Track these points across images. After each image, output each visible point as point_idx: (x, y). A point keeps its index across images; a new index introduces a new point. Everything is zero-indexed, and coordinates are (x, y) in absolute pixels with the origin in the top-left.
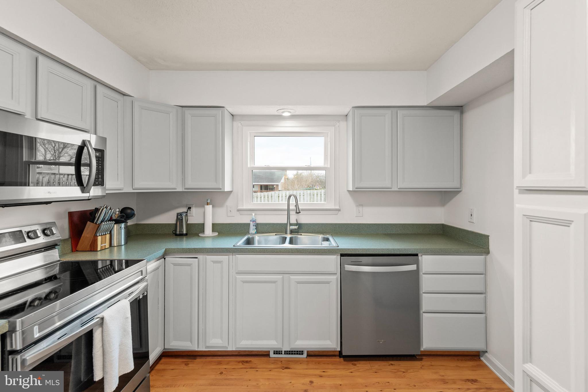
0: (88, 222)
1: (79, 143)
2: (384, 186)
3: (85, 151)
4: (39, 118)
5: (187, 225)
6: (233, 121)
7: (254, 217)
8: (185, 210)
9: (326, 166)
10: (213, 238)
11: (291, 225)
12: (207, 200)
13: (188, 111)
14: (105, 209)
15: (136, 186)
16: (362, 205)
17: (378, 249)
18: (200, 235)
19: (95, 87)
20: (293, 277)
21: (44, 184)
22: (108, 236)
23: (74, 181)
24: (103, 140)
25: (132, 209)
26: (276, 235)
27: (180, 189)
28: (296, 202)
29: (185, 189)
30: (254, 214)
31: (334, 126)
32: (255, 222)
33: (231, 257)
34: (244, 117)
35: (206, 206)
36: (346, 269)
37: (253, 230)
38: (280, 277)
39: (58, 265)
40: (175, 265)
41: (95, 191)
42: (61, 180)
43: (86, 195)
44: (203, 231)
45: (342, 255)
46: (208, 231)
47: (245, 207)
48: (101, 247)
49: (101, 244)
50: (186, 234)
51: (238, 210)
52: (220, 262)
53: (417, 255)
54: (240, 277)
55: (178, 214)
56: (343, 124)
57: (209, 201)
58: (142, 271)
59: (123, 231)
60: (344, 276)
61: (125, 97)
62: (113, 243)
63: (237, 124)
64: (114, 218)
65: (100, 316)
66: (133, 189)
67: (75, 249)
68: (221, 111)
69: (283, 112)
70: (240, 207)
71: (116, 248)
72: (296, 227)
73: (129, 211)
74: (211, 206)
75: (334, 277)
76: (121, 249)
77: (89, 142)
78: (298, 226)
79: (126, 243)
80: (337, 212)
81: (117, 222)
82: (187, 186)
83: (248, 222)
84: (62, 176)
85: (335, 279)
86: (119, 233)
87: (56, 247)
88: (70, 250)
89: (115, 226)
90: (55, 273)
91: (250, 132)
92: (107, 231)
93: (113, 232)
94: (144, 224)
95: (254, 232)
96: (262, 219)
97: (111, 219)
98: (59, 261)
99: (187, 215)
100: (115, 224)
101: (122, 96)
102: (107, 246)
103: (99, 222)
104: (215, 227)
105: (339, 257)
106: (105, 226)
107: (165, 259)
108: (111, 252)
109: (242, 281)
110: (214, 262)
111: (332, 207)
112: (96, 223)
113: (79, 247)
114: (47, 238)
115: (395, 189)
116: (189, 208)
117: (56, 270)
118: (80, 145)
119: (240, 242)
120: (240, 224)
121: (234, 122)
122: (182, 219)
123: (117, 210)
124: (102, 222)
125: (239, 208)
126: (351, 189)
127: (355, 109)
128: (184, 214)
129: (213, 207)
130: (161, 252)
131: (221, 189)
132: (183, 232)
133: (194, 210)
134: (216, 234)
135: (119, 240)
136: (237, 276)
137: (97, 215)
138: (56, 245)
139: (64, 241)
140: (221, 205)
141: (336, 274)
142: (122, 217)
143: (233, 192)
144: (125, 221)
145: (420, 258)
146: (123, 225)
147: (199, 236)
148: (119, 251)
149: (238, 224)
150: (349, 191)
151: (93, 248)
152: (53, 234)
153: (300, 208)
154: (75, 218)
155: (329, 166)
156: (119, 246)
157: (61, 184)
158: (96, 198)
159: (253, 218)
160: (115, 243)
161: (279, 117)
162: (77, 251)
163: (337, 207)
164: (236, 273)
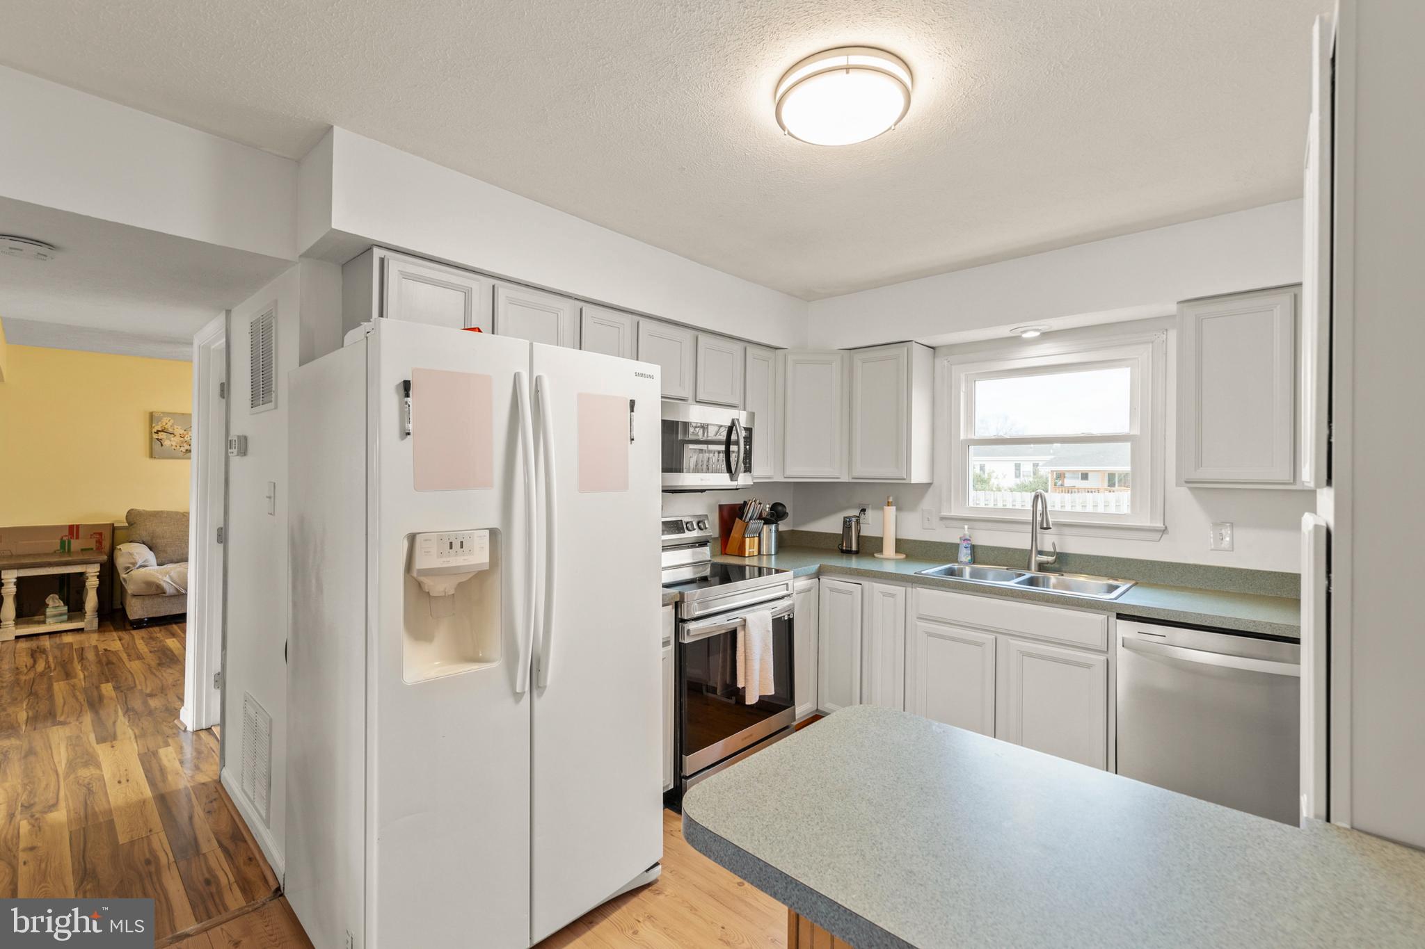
0: (737, 519)
1: (729, 424)
3: (734, 432)
4: (698, 400)
5: (859, 537)
6: (934, 358)
7: (967, 532)
8: (856, 512)
9: (1132, 433)
10: (897, 560)
11: (1041, 553)
12: (888, 498)
13: (858, 357)
14: (753, 503)
15: (788, 473)
16: (1230, 524)
17: (1210, 616)
18: (876, 555)
19: (745, 349)
20: (1014, 642)
21: (691, 470)
22: (756, 539)
23: (724, 467)
24: (752, 416)
25: (784, 506)
26: (1007, 569)
27: (845, 478)
28: (1043, 508)
29: (853, 478)
30: (966, 527)
31: (1152, 342)
32: (969, 542)
33: (909, 589)
34: (952, 348)
35: (886, 508)
37: (964, 556)
38: (991, 637)
39: (710, 565)
40: (832, 590)
41: (743, 479)
42: (711, 460)
43: (733, 484)
44: (881, 551)
45: (1119, 617)
46: (889, 549)
47: (953, 513)
48: (750, 552)
49: (750, 549)
50: (857, 552)
51: (943, 519)
52: (893, 596)
54: (921, 624)
55: (845, 518)
57: (891, 500)
58: (787, 584)
59: (773, 535)
61: (777, 351)
62: (762, 549)
63: (941, 362)
64: (764, 516)
65: (743, 616)
66: (785, 478)
67: (724, 552)
68: (906, 349)
69: (1025, 332)
70: (945, 513)
71: (765, 557)
72: (1051, 559)
73: (780, 508)
74: (894, 508)
75: (1101, 658)
76: (771, 559)
77: (738, 420)
78: (1054, 558)
79: (777, 553)
80: (1158, 534)
81: (767, 522)
82: (856, 474)
83: (958, 541)
84: (711, 455)
85: (1102, 662)
86: (769, 538)
87: (708, 544)
88: (720, 552)
89: (765, 527)
90: (706, 575)
91: (966, 374)
92: (755, 532)
93: (762, 535)
94: (802, 531)
95: (967, 560)
96: (984, 538)
97: (760, 518)
98: (710, 561)
99: (858, 522)
100: (764, 524)
101: (774, 350)
102: (756, 553)
103: (747, 519)
104: (900, 545)
105: (1113, 619)
106: (754, 525)
107: (819, 579)
108: (760, 560)
109: (926, 633)
110: (885, 594)
111: (1147, 523)
112: (744, 521)
113: (728, 551)
114: (700, 531)
116: (863, 510)
117: (707, 572)
118: (729, 425)
119: (932, 570)
120: (944, 543)
121: (937, 361)
122: (851, 527)
123: (768, 506)
124: (750, 520)
125: (942, 514)
127: (1182, 305)
128: (854, 519)
129: (897, 510)
130: (814, 567)
131: (904, 479)
132: (851, 547)
133: (870, 513)
134: (903, 556)
135: (769, 548)
136: (919, 623)
137: (746, 511)
138: (708, 542)
139: (715, 539)
140: (913, 508)
141: (1105, 652)
142: (772, 515)
143: (932, 486)
144: (776, 522)
146: (773, 527)
147: (874, 557)
148: (769, 561)
149: (941, 544)
151: (741, 553)
152: (706, 528)
153: (1050, 520)
154: (725, 514)
155: (1139, 432)
156: (769, 555)
157: (710, 470)
158: (746, 488)
159: (965, 535)
160: (764, 551)
161: (1015, 342)
162: (726, 554)
163: (1160, 525)
164: (918, 618)
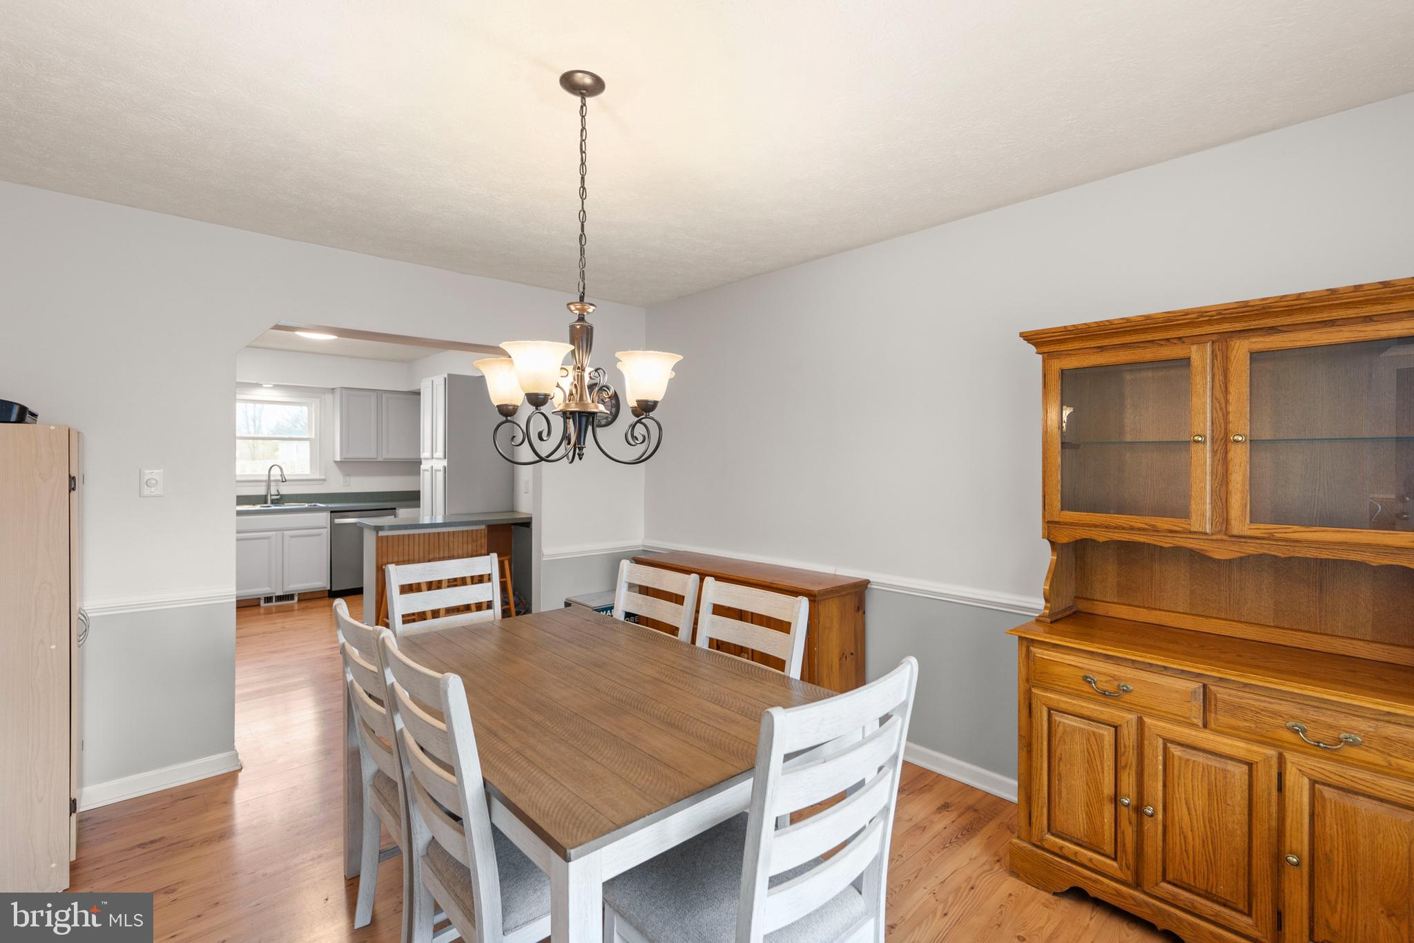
2: (371, 457)
11: (273, 495)
16: (349, 475)
20: (285, 532)
28: (281, 472)
36: (336, 522)
38: (273, 533)
45: (332, 512)
53: (395, 509)
56: (329, 397)
60: (334, 527)
69: (265, 384)
72: (278, 497)
75: (326, 530)
78: (280, 496)
80: (321, 482)
85: (326, 533)
105: (329, 514)
111: (318, 477)
115: (380, 459)
126: (338, 459)
141: (326, 528)
145: (397, 511)
150: (336, 462)
153: (283, 478)
155: (313, 437)
163: (323, 477)
